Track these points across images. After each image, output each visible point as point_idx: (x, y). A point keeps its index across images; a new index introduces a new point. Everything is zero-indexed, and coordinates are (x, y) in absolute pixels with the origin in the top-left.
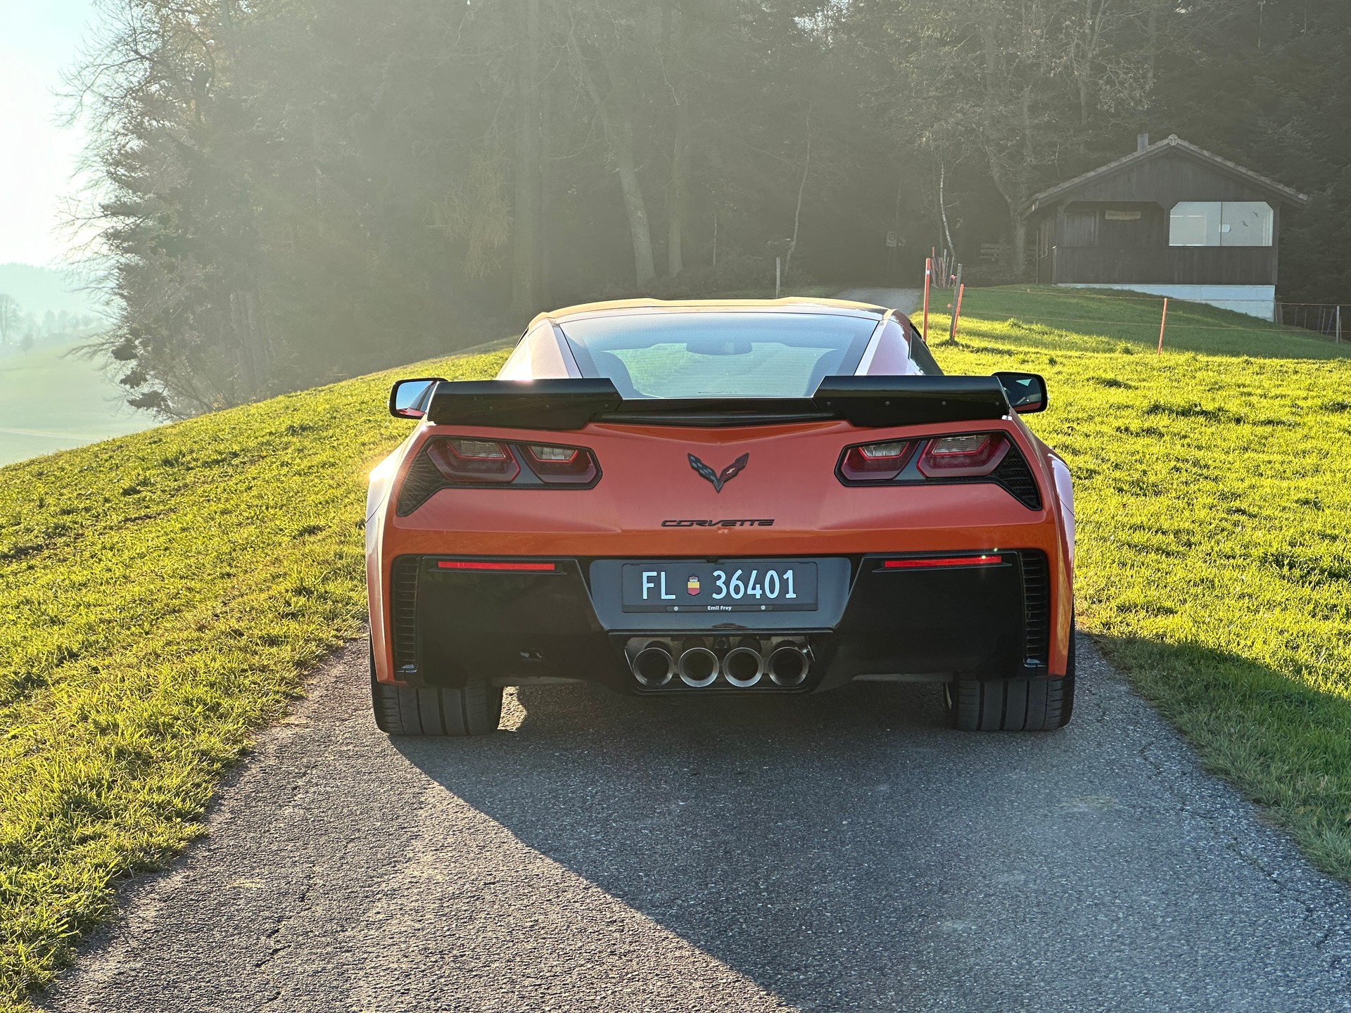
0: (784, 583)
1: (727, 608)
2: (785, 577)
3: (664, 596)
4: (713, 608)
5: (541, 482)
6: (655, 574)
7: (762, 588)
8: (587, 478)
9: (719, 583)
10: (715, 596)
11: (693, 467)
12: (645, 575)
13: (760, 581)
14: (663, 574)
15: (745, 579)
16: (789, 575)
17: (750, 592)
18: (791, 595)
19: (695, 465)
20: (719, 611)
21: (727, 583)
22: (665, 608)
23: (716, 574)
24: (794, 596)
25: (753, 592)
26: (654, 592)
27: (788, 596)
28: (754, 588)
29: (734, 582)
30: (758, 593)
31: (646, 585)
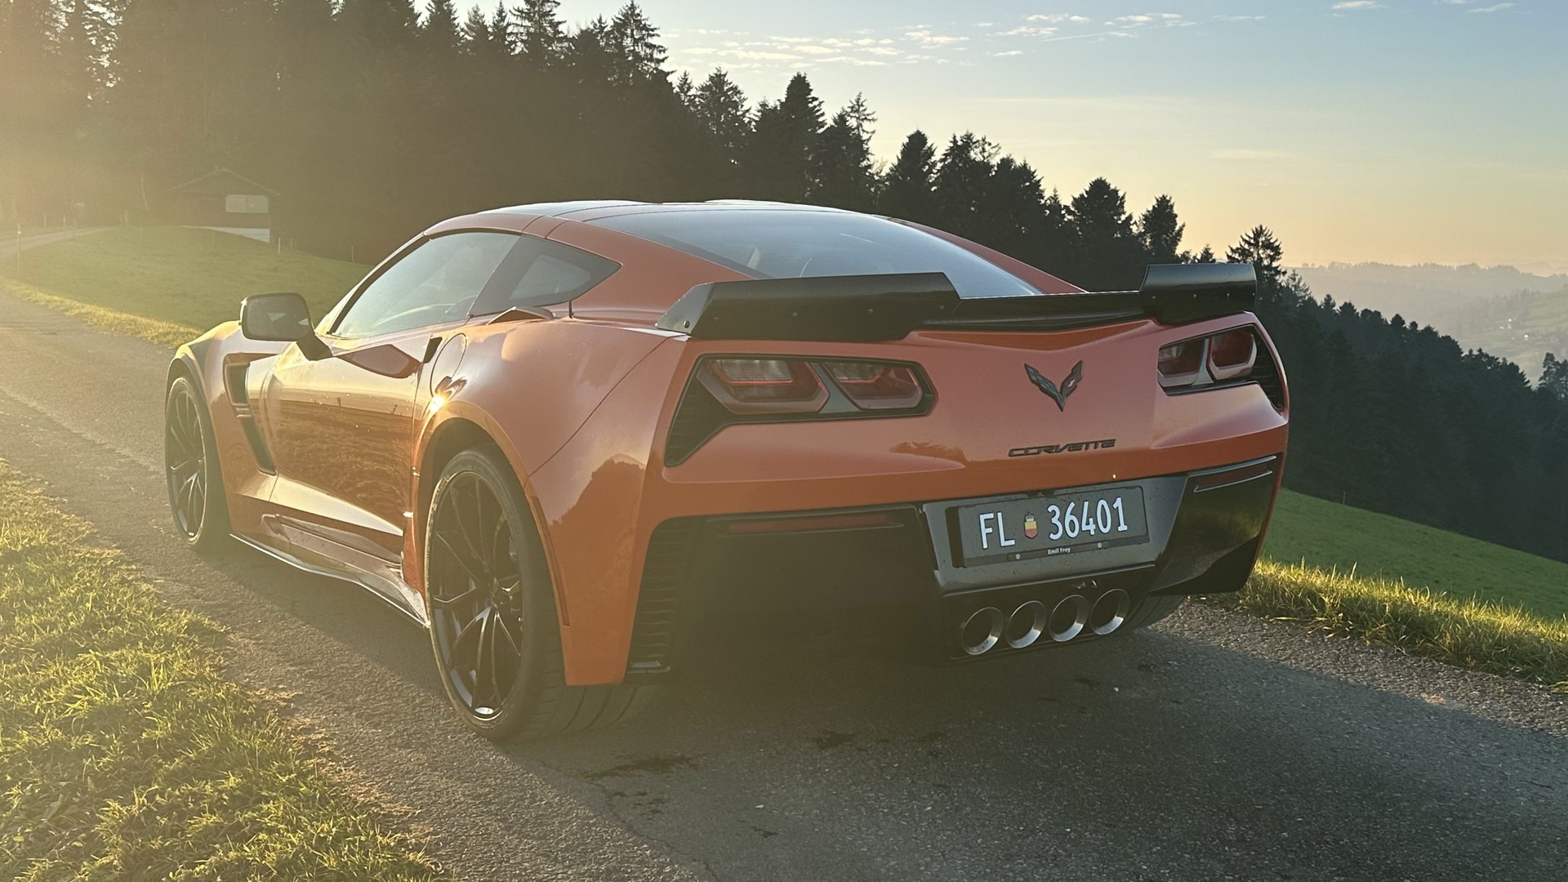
0: (1115, 512)
1: (1066, 550)
2: (1115, 506)
3: (1004, 543)
4: (1053, 551)
5: (857, 410)
6: (991, 516)
7: (1096, 522)
8: (914, 402)
9: (1055, 520)
10: (1052, 536)
11: (1033, 381)
12: (983, 517)
13: (1092, 514)
14: (1000, 514)
15: (1077, 512)
16: (1118, 503)
17: (1084, 528)
18: (1123, 527)
19: (1034, 378)
20: (1060, 554)
21: (1062, 519)
22: (1008, 556)
23: (1050, 509)
24: (1125, 528)
25: (1088, 528)
26: (994, 537)
27: (1120, 529)
28: (1088, 524)
29: (1069, 518)
30: (1092, 527)
31: (985, 531)
